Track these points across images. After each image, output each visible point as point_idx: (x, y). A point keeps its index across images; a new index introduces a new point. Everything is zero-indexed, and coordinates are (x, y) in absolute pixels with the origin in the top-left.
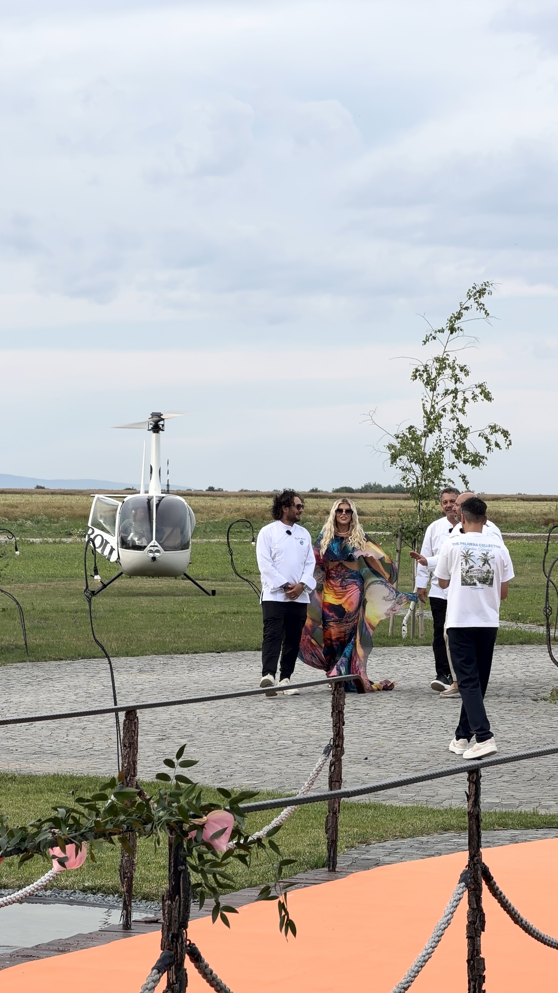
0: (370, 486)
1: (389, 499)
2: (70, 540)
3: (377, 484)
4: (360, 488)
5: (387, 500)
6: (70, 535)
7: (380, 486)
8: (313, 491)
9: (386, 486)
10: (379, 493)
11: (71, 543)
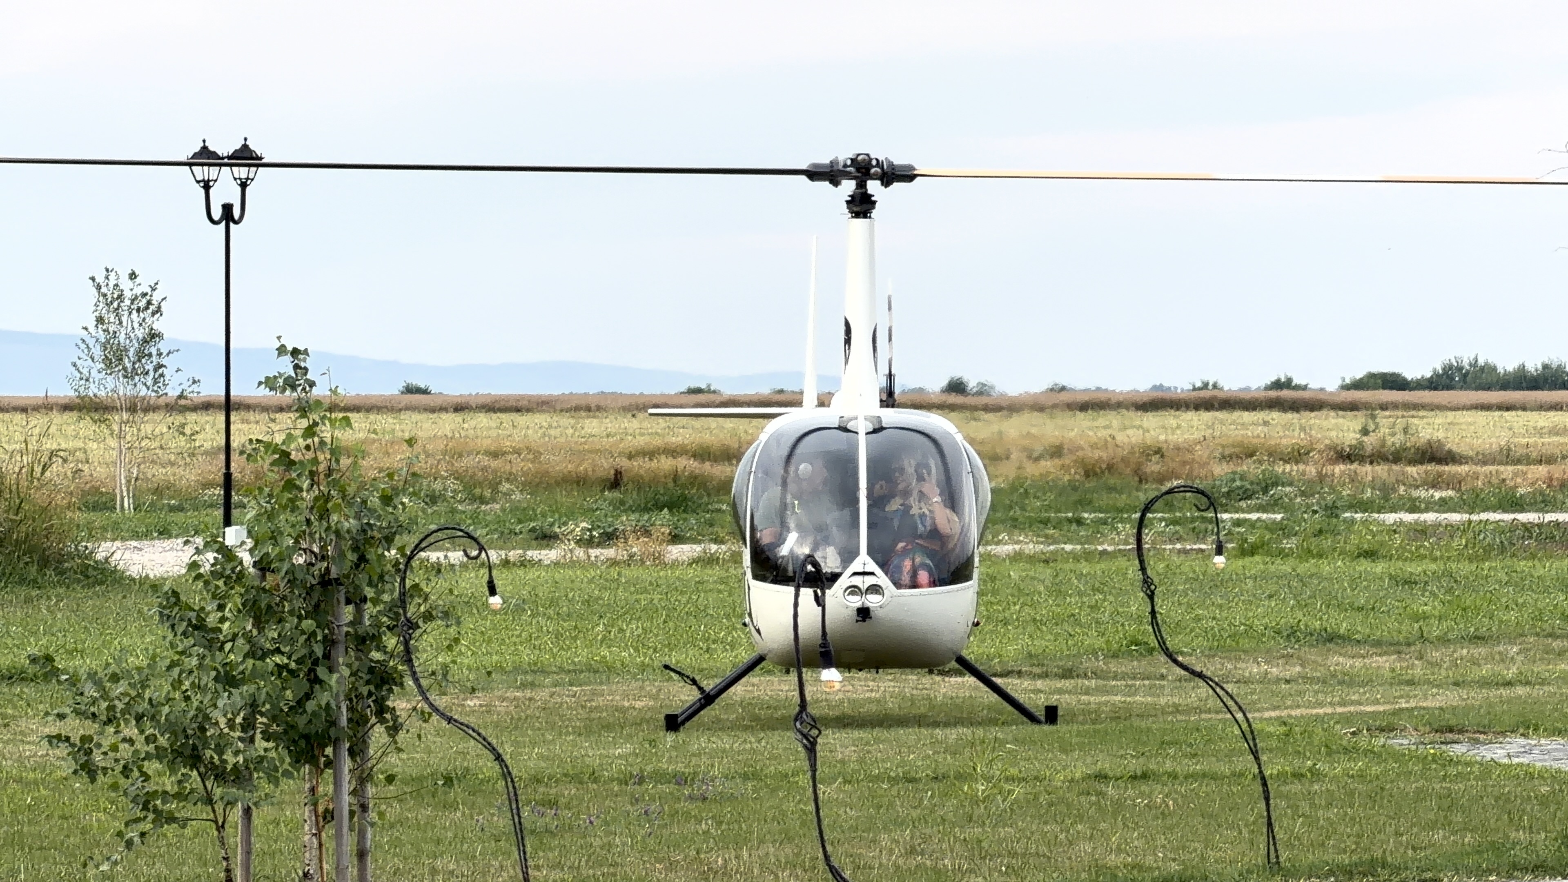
0: (1460, 369)
1: (1524, 409)
2: (550, 555)
3: (1481, 362)
4: (1428, 375)
5: (1520, 413)
6: (546, 538)
7: (1489, 369)
8: (1277, 385)
9: (1510, 368)
10: (1489, 388)
11: (557, 564)
